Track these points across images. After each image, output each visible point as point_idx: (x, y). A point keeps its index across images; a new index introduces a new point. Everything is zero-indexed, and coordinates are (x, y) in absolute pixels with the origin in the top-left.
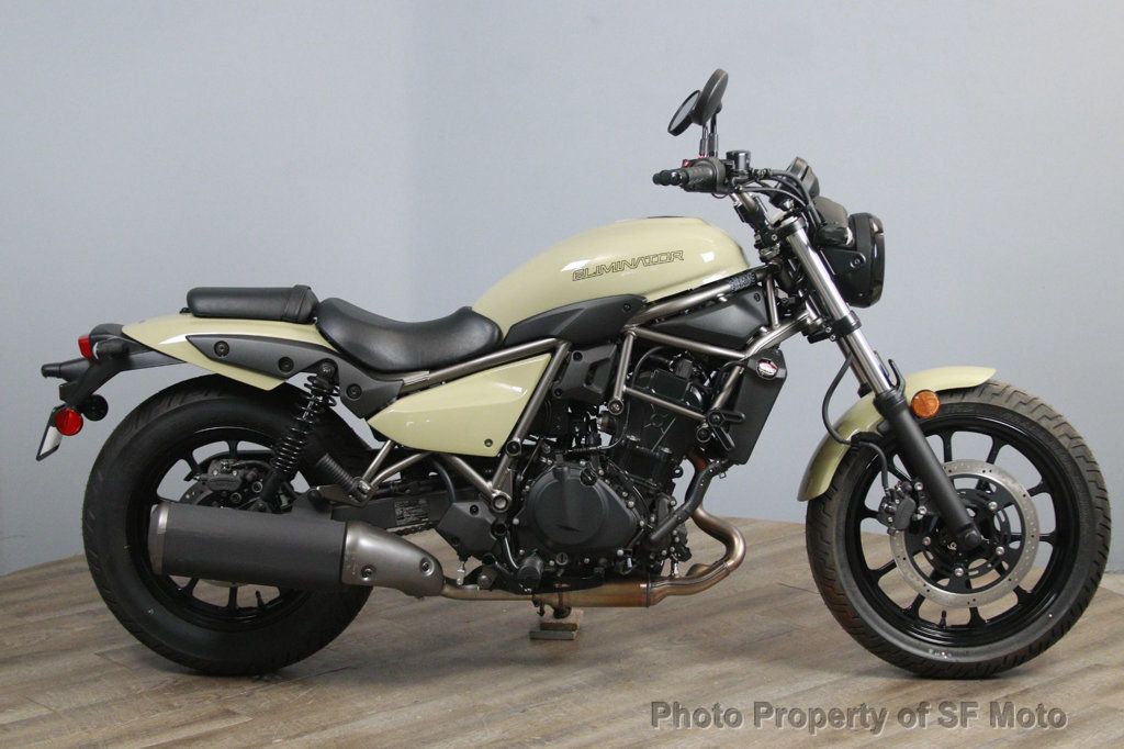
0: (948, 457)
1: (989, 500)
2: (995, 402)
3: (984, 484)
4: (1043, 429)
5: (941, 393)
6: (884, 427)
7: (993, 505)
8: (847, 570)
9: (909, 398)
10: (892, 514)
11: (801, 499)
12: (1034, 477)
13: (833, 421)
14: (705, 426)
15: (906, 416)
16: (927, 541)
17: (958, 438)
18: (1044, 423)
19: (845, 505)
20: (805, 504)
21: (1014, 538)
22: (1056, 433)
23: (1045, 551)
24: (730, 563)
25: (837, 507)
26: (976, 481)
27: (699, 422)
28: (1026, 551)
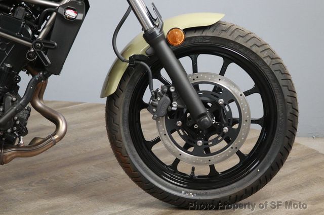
0: (195, 70)
1: (218, 98)
2: (223, 35)
3: (218, 88)
4: (253, 53)
5: (186, 31)
6: (150, 51)
7: (221, 101)
8: (130, 141)
9: (166, 34)
10: (155, 106)
11: (102, 97)
12: (250, 84)
13: (120, 51)
14: (32, 50)
15: (163, 44)
16: (179, 123)
17: (202, 59)
18: (254, 49)
19: (129, 100)
20: (105, 100)
21: (236, 121)
22: (262, 55)
23: (258, 128)
24: (56, 137)
25: (123, 103)
26: (213, 86)
27: (29, 48)
28: (242, 129)
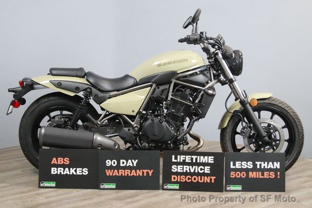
0: (259, 118)
1: (270, 129)
2: (273, 102)
3: (269, 125)
4: (286, 110)
5: (258, 100)
6: (242, 108)
7: (272, 131)
8: (231, 148)
9: (249, 101)
10: (244, 133)
11: (219, 129)
12: (283, 124)
13: (228, 107)
14: (193, 107)
15: (248, 106)
16: (254, 140)
17: (263, 113)
18: (286, 108)
19: (231, 130)
20: (220, 130)
21: (278, 140)
22: (289, 111)
23: (286, 144)
24: (199, 146)
25: (229, 131)
26: (267, 124)
27: (191, 106)
28: (281, 144)
